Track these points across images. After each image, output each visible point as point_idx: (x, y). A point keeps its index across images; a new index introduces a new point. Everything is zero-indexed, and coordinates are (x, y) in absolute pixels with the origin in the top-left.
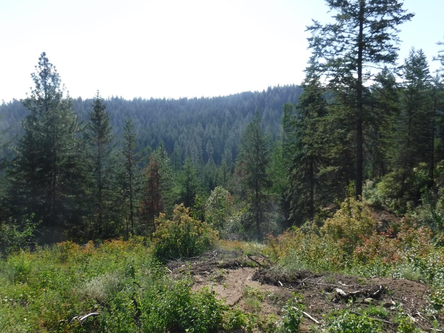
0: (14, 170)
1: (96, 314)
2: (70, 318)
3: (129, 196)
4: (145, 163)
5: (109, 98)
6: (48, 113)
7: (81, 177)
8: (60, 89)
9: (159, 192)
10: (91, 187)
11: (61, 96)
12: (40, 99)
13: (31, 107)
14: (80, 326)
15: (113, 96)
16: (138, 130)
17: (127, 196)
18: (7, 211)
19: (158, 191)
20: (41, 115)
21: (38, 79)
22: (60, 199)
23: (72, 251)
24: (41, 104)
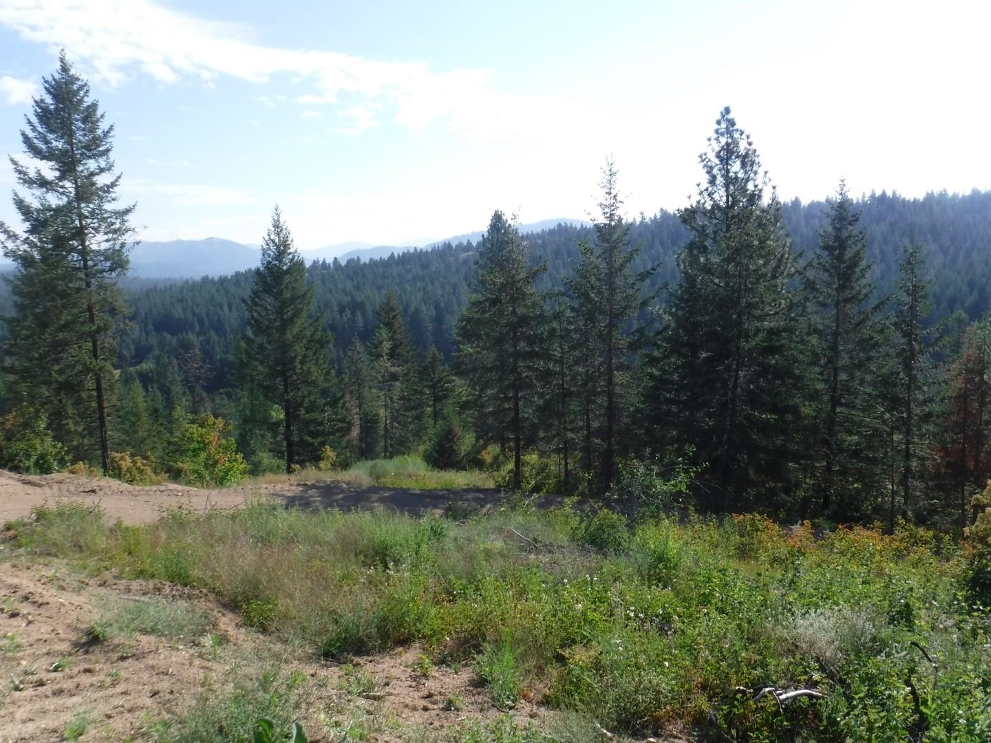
0: (656, 354)
1: (814, 693)
2: (757, 686)
3: (904, 429)
4: (948, 352)
5: (864, 197)
6: (730, 237)
7: (793, 376)
8: (756, 183)
9: (984, 427)
10: (814, 401)
11: (760, 197)
12: (716, 206)
13: (698, 225)
14: (778, 711)
15: (873, 191)
16: (932, 272)
17: (898, 428)
18: (640, 434)
19: (981, 424)
20: (714, 239)
21: (714, 165)
22: (744, 422)
23: (764, 537)
24: (716, 218)
